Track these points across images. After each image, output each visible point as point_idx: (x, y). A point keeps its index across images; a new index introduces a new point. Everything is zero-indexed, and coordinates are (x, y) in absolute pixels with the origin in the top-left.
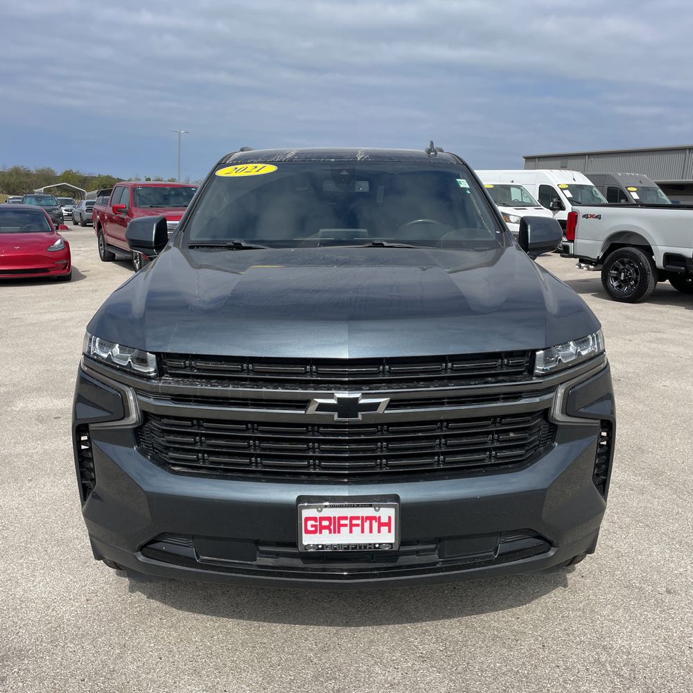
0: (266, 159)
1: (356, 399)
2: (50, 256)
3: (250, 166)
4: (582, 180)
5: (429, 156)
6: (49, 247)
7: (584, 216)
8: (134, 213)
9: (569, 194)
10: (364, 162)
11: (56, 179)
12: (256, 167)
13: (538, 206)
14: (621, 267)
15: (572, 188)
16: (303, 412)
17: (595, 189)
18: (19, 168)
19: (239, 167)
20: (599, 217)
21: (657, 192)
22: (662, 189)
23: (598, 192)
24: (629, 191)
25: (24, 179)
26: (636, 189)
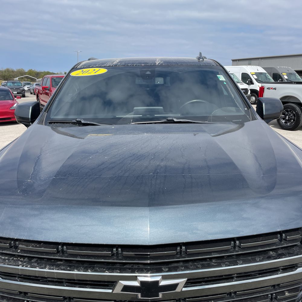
0: (101, 65)
1: (157, 282)
2: (11, 112)
3: (91, 70)
4: (261, 70)
5: (199, 62)
6: (11, 107)
7: (268, 89)
8: (52, 90)
9: (256, 77)
10: (161, 65)
11: (25, 73)
12: (95, 70)
13: (241, 83)
14: (287, 113)
15: (256, 74)
16: (110, 291)
17: (267, 74)
18: (9, 69)
19: (84, 70)
20: (275, 89)
21: (295, 75)
22: (298, 74)
23: (269, 76)
24: (283, 75)
25: (11, 74)
26: (286, 74)
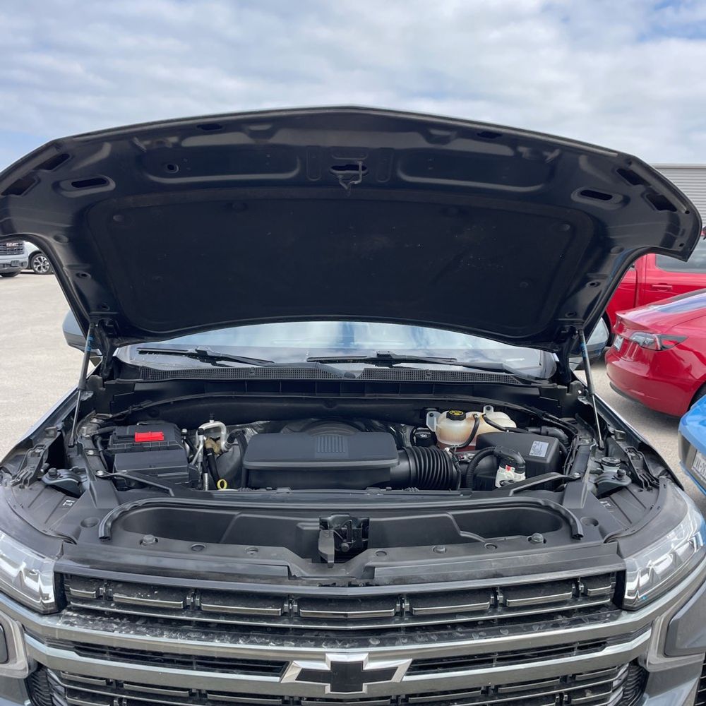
1: (360, 664)
16: (277, 679)
